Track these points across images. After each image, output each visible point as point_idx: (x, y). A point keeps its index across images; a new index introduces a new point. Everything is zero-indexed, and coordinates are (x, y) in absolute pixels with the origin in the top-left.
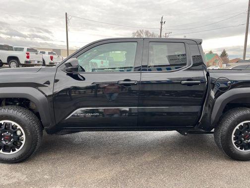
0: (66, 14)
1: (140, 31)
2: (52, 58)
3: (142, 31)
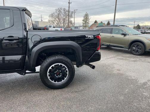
1: (60, 8)
3: (62, 8)
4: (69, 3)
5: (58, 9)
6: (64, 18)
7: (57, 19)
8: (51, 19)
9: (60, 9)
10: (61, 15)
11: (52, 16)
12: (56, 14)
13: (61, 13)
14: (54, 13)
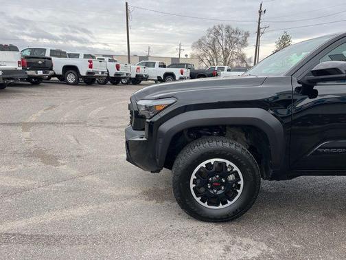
0: (127, 3)
1: (219, 26)
2: (118, 67)
3: (222, 25)
4: (260, 12)
5: (214, 28)
6: (226, 49)
7: (210, 51)
8: (197, 52)
9: (217, 27)
10: (221, 41)
11: (199, 44)
12: (209, 40)
13: (219, 37)
14: (203, 39)
